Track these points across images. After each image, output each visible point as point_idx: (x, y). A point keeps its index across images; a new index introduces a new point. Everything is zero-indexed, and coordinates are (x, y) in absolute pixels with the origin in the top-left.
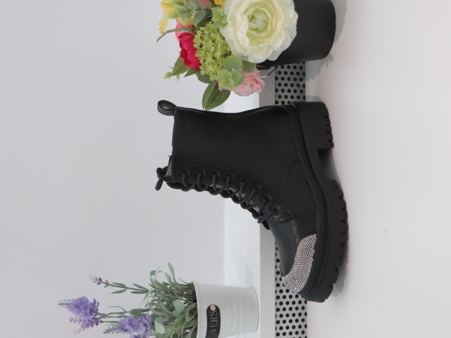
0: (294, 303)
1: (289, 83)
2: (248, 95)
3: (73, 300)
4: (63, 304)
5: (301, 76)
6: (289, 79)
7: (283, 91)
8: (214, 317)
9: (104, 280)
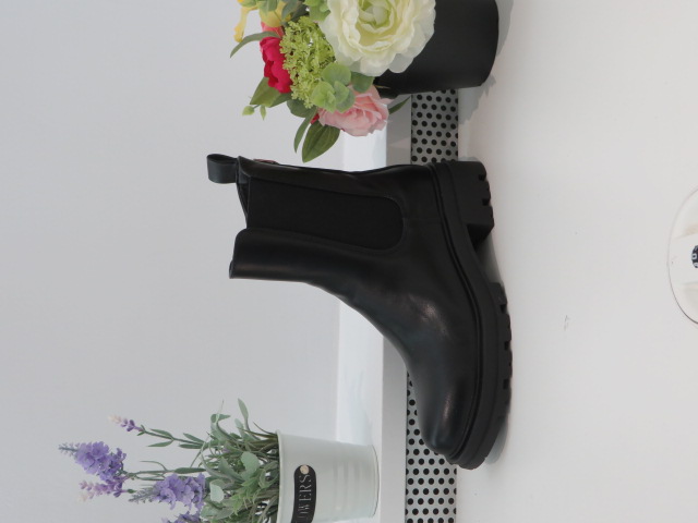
0: (436, 472)
1: (434, 131)
2: (365, 135)
3: (84, 444)
4: (67, 449)
5: (453, 121)
6: (434, 125)
7: (424, 142)
8: (306, 484)
9: (137, 424)
